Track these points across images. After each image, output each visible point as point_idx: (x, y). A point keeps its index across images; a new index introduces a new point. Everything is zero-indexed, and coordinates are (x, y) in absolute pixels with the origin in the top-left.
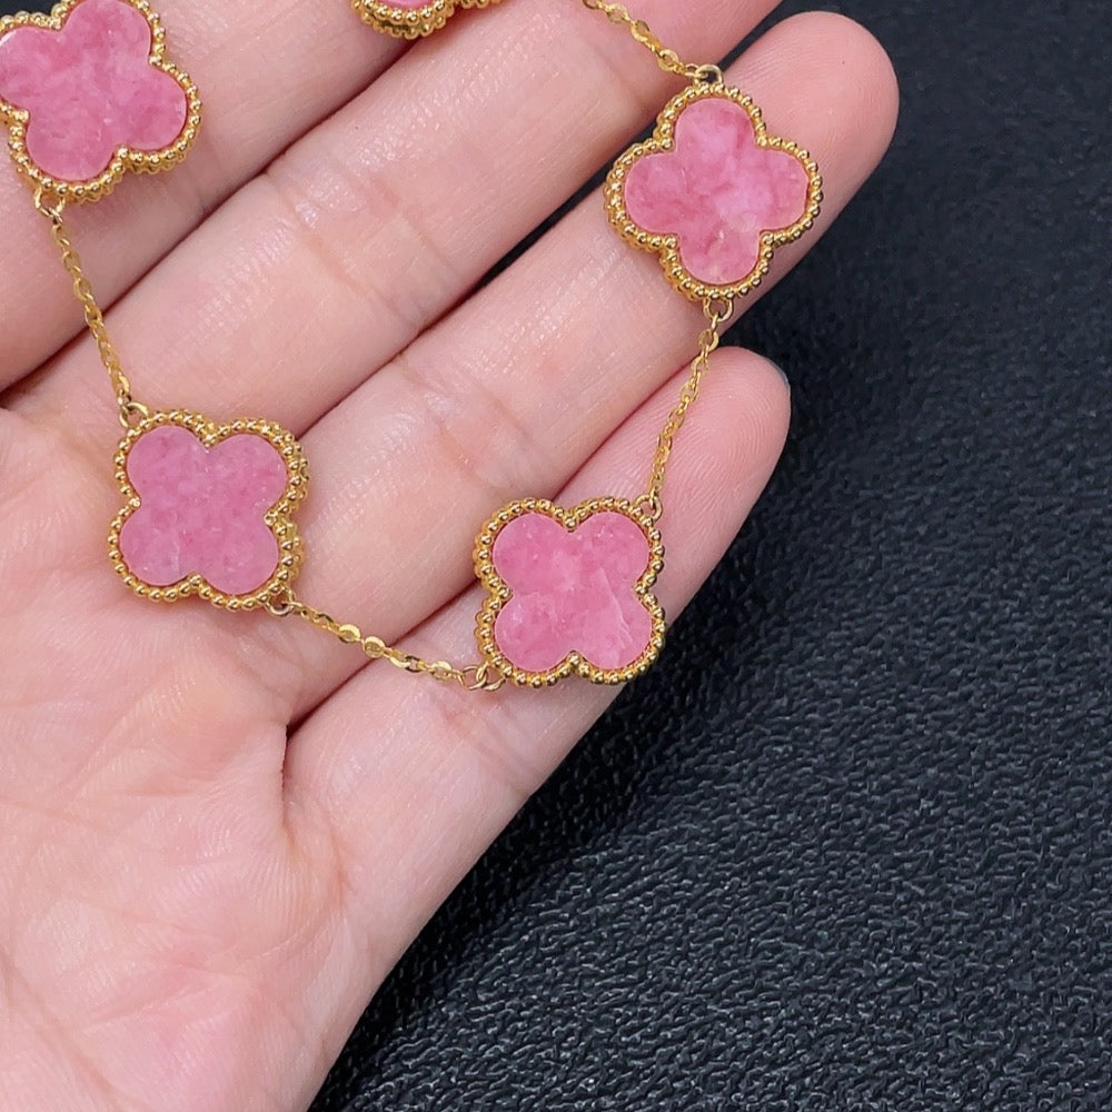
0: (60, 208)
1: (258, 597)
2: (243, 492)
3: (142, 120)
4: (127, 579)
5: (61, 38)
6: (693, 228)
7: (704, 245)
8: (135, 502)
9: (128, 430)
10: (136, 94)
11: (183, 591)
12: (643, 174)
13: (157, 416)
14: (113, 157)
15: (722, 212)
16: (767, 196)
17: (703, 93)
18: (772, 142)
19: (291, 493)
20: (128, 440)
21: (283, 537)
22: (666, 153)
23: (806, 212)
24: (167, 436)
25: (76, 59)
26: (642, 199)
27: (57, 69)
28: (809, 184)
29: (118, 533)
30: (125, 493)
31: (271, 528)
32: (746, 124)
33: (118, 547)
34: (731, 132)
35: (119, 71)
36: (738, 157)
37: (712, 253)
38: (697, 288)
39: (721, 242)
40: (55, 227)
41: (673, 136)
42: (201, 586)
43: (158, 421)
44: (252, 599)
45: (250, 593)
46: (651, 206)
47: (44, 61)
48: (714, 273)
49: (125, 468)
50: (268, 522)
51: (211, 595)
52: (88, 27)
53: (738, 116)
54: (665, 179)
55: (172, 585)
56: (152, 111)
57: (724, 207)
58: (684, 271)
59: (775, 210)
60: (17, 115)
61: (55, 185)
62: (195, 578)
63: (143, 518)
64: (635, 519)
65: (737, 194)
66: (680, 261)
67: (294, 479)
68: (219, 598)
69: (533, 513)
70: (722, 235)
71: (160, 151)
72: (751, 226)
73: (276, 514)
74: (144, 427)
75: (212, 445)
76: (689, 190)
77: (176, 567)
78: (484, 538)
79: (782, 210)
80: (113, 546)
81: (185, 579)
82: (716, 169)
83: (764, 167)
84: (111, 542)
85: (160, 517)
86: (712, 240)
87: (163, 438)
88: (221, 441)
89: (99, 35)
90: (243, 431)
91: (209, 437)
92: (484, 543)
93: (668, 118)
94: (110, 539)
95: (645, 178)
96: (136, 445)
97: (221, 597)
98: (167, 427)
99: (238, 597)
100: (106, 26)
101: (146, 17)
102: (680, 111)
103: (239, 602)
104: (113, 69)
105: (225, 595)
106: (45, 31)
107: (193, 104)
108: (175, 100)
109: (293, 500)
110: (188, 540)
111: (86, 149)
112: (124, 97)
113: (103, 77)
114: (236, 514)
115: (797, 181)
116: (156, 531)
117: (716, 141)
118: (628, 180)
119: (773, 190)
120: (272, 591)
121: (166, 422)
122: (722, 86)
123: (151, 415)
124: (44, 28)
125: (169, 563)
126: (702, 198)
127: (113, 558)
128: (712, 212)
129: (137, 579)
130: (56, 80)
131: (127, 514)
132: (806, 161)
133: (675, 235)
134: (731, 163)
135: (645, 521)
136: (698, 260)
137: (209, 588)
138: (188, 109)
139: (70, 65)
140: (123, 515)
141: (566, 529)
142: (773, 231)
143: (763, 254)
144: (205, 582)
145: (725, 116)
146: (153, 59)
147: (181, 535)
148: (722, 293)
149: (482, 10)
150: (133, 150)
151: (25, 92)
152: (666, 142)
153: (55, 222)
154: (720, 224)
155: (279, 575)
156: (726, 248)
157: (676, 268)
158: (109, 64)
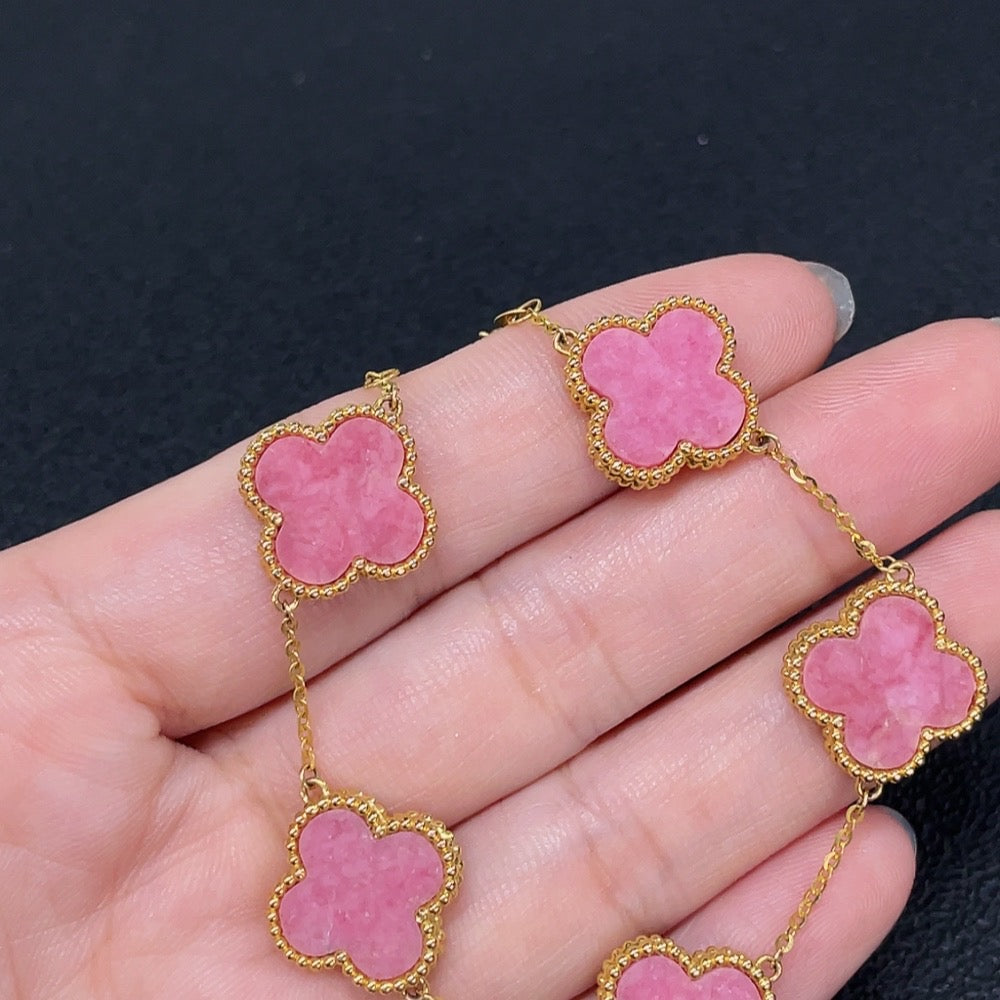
0: (293, 606)
1: (396, 985)
2: (401, 886)
3: (382, 534)
4: (280, 942)
5: (323, 450)
6: (862, 713)
7: (868, 730)
8: (300, 872)
9: (306, 806)
10: (381, 511)
11: (328, 965)
12: (825, 654)
13: (335, 800)
14: (350, 566)
15: (891, 702)
16: (936, 697)
17: (894, 590)
18: (949, 646)
19: (444, 896)
20: (305, 815)
21: (429, 935)
22: (849, 640)
23: (969, 716)
24: (341, 819)
25: (335, 472)
26: (820, 678)
27: (316, 478)
28: (976, 692)
29: (280, 898)
30: (294, 863)
31: (419, 925)
32: (929, 626)
33: (277, 911)
34: (913, 631)
35: (370, 489)
36: (915, 655)
37: (874, 738)
38: (854, 768)
39: (884, 730)
40: (286, 619)
41: (858, 624)
42: (346, 963)
43: (335, 804)
44: (390, 985)
45: (389, 981)
46: (826, 685)
47: (305, 471)
48: (872, 758)
49: (297, 840)
50: (418, 920)
51: (353, 973)
52: (350, 443)
53: (923, 619)
54: (843, 662)
55: (320, 958)
56: (393, 529)
57: (893, 699)
58: (847, 751)
59: (940, 710)
60: (272, 515)
61: (294, 586)
62: (341, 955)
63: (305, 890)
64: (754, 981)
65: (907, 688)
66: (843, 740)
67: (449, 884)
68: (359, 978)
69: (662, 956)
70: (886, 724)
71: (392, 566)
72: (914, 721)
73: (426, 911)
74: (322, 807)
75: (381, 837)
76: (864, 677)
77: (326, 942)
78: (613, 971)
79: (947, 712)
80: (273, 909)
81: (332, 954)
82: (893, 663)
83: (937, 668)
84: (272, 906)
85: (320, 893)
86: (877, 727)
87: (336, 821)
88: (388, 834)
89: (358, 453)
90: (411, 830)
91: (379, 829)
92: (613, 976)
93: (857, 607)
94: (271, 903)
95: (826, 659)
96: (311, 822)
97: (362, 977)
98: (342, 811)
99: (377, 981)
100: (367, 446)
101: (403, 440)
102: (869, 602)
103: (378, 986)
104: (365, 485)
105: (366, 977)
106: (311, 442)
107: (430, 527)
108: (414, 521)
109: (445, 903)
110: (341, 918)
111: (327, 557)
112: (370, 512)
113: (354, 492)
114: (390, 904)
115: (965, 687)
116: (314, 905)
117: (898, 636)
118: (809, 658)
119: (942, 691)
120: (410, 983)
121: (342, 806)
122: (912, 586)
123: (330, 798)
124: (310, 439)
125: (320, 936)
126: (875, 687)
127: (272, 921)
128: (882, 701)
129: (288, 945)
130: (314, 489)
131: (291, 882)
132: (977, 669)
133: (844, 715)
134: (908, 659)
135: (764, 983)
136: (860, 743)
137: (352, 966)
138: (425, 530)
139: (327, 477)
140: (288, 883)
141: (690, 978)
142: (935, 729)
143: (921, 748)
144: (350, 961)
145: (910, 616)
146: (402, 481)
147: (336, 914)
148: (877, 776)
149: (704, 472)
150: (369, 561)
151: (284, 496)
152: (852, 629)
153: (287, 615)
154: (886, 714)
155: (420, 969)
156: (888, 737)
157: (839, 746)
158: (362, 481)
